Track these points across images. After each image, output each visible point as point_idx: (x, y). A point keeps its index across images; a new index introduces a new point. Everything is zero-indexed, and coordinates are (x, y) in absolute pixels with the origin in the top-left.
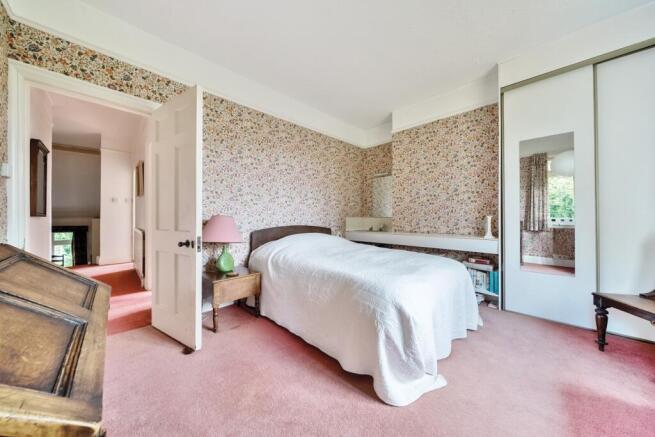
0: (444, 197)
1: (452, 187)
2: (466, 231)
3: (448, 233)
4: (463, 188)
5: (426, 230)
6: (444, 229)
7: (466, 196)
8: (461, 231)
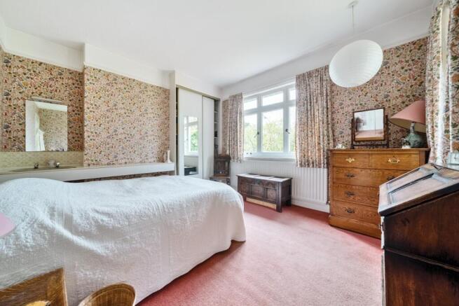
0: (138, 137)
1: (144, 131)
2: (153, 160)
3: (141, 162)
4: (151, 133)
5: (124, 161)
6: (138, 160)
7: (152, 138)
8: (150, 160)
